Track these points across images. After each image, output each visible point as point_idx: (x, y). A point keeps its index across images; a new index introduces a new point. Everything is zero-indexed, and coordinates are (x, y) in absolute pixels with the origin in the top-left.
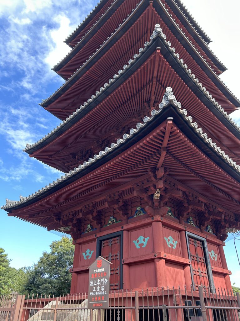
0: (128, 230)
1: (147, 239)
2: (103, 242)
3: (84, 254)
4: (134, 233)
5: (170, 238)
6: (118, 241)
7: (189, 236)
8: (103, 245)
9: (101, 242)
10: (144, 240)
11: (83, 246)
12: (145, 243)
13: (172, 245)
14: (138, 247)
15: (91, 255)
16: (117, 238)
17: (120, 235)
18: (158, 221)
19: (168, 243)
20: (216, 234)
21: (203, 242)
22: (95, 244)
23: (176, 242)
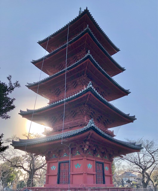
9: (60, 163)
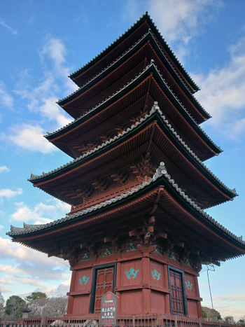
0: (121, 262)
1: (137, 272)
2: (99, 271)
3: (80, 280)
4: (126, 265)
5: (155, 271)
6: (112, 271)
7: (170, 269)
8: (98, 274)
10: (134, 272)
11: (80, 273)
12: (135, 275)
13: (156, 277)
14: (129, 278)
15: (86, 282)
16: (112, 268)
17: (114, 266)
18: (147, 257)
19: (154, 276)
20: (193, 267)
21: (181, 274)
22: (91, 272)
23: (160, 274)
